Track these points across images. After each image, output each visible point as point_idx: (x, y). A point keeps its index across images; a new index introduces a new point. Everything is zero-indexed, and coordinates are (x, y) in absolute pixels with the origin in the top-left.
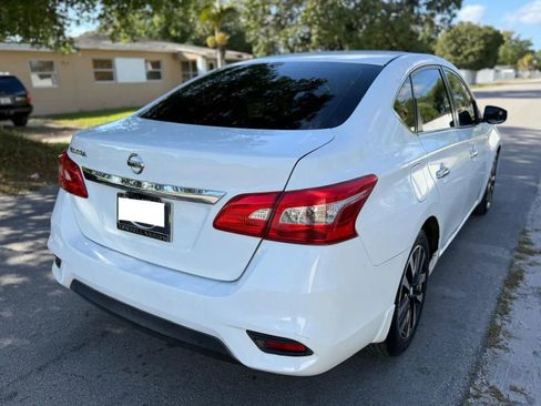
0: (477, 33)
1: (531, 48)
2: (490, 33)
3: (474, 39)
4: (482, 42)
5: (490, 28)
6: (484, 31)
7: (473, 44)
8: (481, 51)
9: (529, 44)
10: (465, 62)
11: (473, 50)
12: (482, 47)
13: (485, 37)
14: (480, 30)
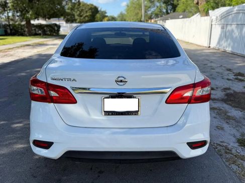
0: (87, 7)
1: (106, 15)
2: (93, 7)
3: (87, 10)
4: (90, 11)
5: (92, 5)
6: (90, 6)
7: (87, 12)
8: (90, 15)
9: (106, 13)
10: (84, 20)
11: (87, 14)
12: (91, 13)
13: (91, 9)
14: (88, 6)
